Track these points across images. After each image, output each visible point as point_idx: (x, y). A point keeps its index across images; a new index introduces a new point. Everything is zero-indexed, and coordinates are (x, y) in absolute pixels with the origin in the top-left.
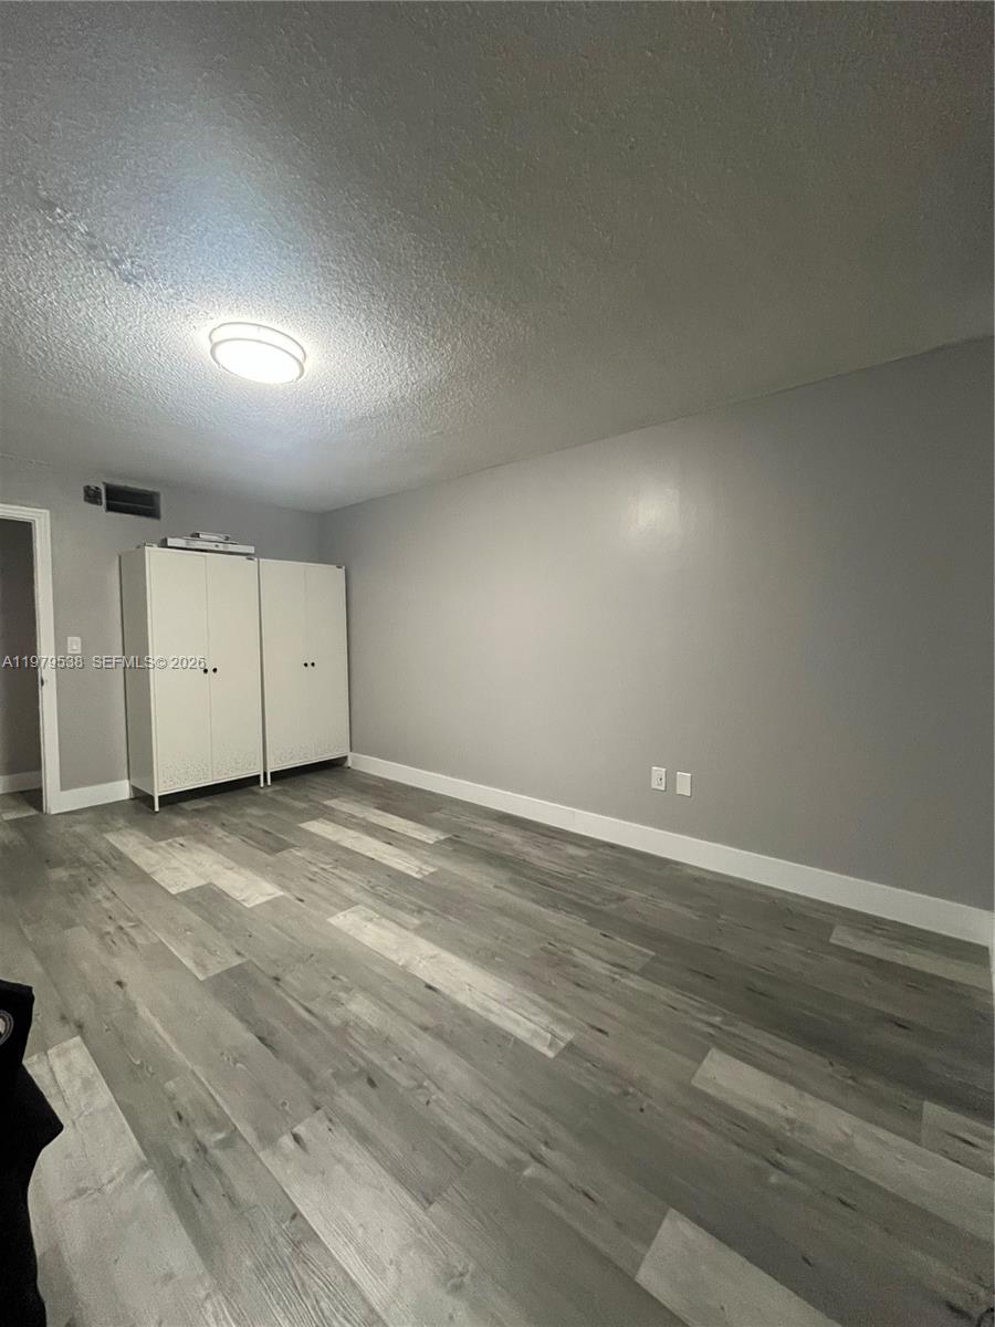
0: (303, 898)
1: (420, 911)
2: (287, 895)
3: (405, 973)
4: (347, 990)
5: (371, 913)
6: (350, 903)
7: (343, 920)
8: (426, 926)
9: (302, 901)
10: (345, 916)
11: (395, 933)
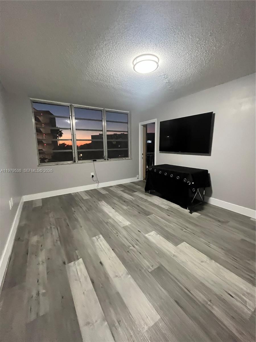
0: (138, 232)
1: (107, 223)
2: (144, 234)
3: (116, 211)
4: (127, 210)
5: (119, 223)
6: (125, 228)
7: (127, 223)
8: (108, 219)
9: (139, 231)
10: (126, 224)
11: (116, 218)
